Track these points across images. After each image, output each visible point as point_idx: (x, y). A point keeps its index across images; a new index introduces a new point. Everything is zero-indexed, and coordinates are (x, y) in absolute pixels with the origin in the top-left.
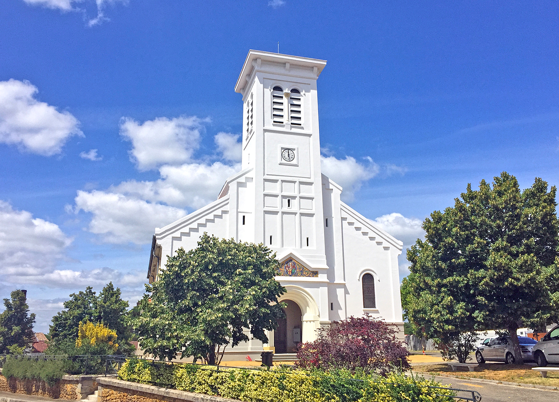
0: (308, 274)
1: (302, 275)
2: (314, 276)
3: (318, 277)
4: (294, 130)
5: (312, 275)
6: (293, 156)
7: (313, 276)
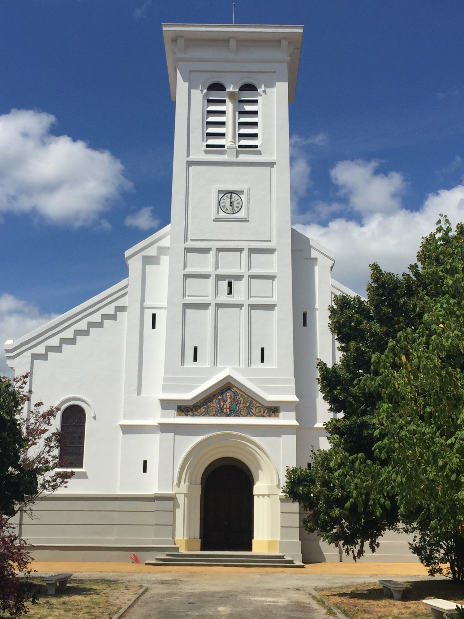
0: (259, 412)
1: (249, 414)
2: (271, 415)
3: (278, 416)
4: (243, 158)
5: (268, 414)
6: (239, 203)
7: (269, 416)
